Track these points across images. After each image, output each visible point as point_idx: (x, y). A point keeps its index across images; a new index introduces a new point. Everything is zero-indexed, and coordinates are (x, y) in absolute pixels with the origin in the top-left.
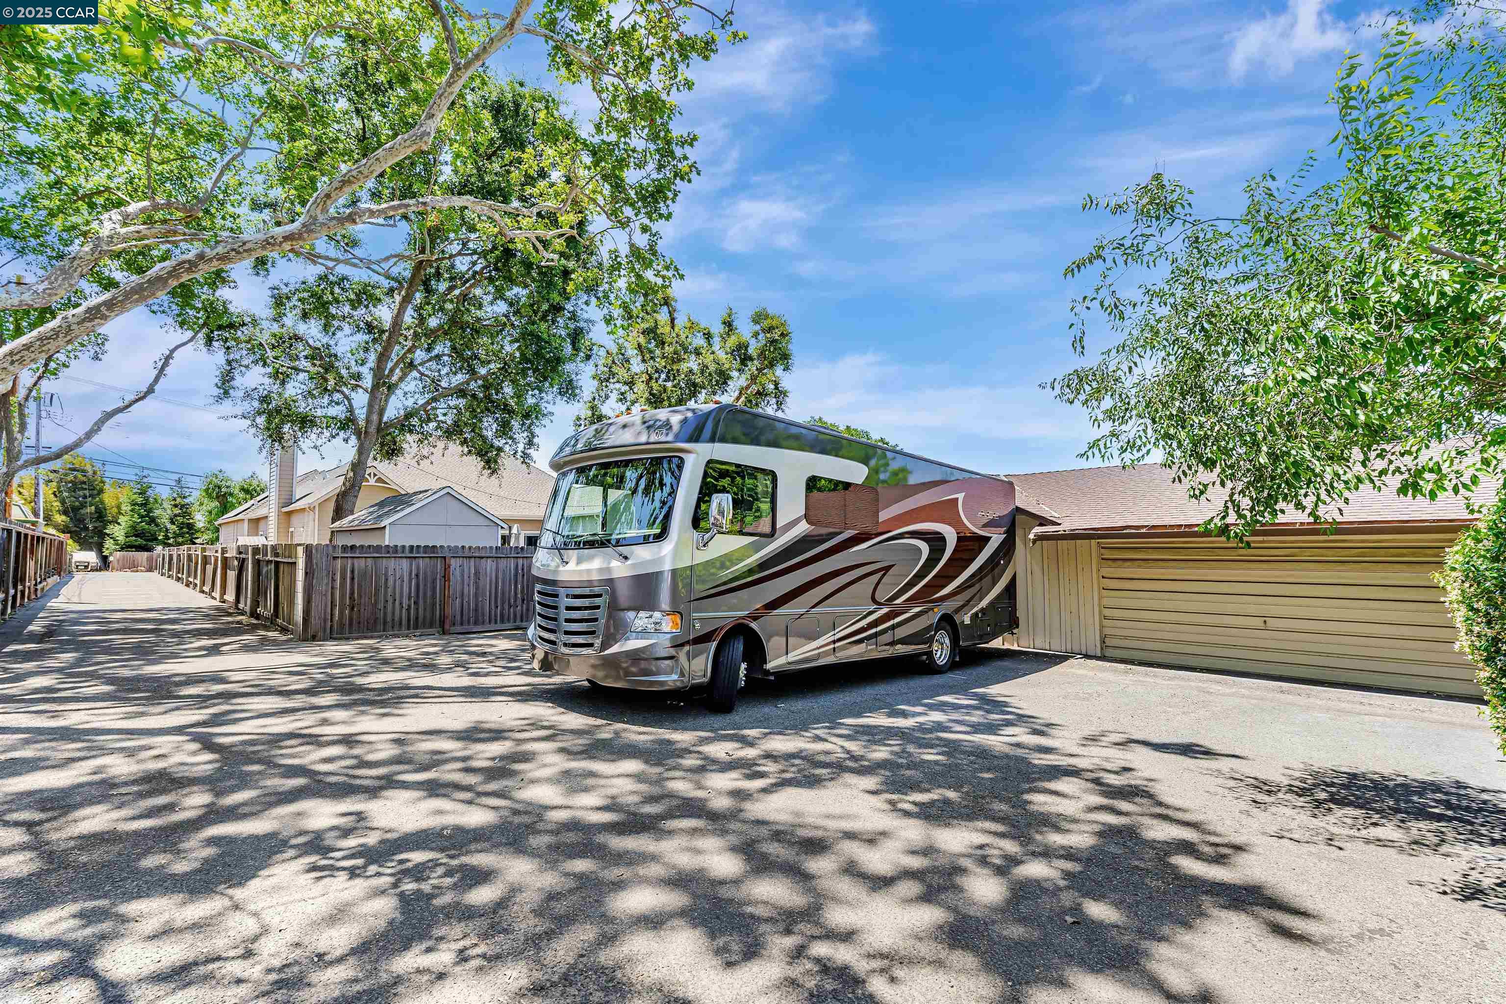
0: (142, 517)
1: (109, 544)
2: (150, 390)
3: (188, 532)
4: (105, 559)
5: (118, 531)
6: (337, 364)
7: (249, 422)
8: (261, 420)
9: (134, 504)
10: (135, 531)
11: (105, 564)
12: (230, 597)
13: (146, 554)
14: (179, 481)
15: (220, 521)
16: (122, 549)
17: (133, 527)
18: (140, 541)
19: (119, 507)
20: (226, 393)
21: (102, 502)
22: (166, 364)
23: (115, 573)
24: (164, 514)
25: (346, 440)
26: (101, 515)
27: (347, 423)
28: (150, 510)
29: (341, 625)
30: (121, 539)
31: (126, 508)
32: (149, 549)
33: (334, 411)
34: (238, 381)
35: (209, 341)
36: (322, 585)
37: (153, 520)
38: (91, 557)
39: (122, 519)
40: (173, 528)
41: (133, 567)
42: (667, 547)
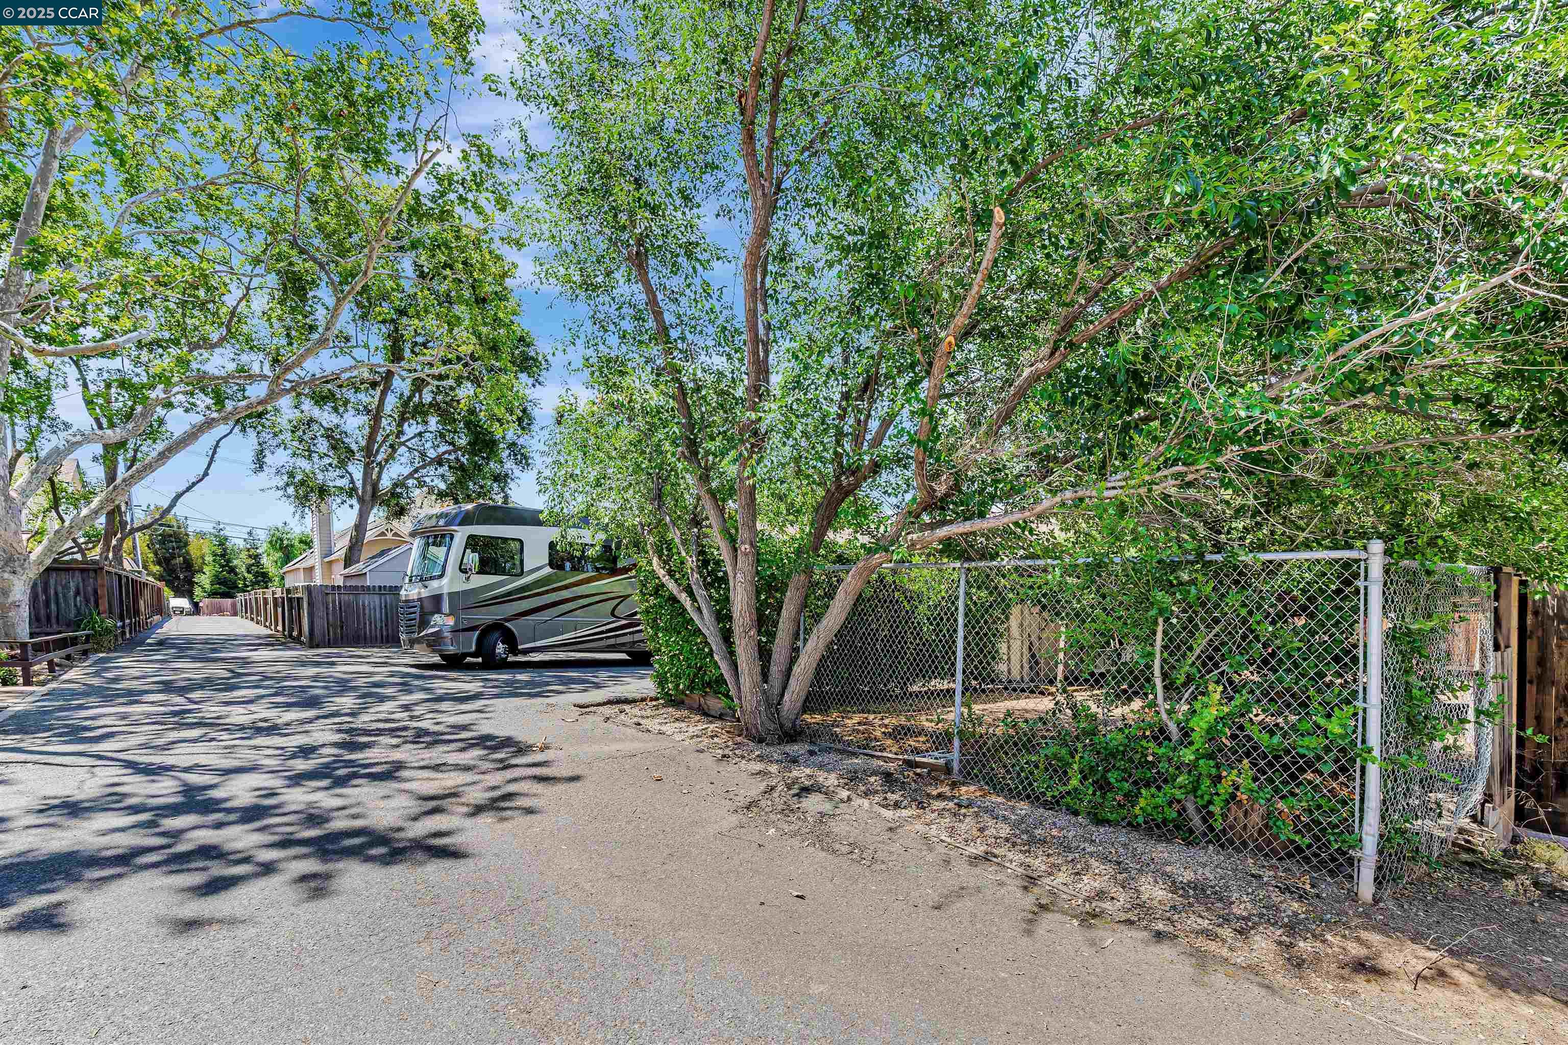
0: (222, 566)
1: (197, 591)
2: (206, 474)
3: (263, 579)
4: (196, 605)
5: (204, 580)
6: (346, 440)
7: (281, 493)
8: (291, 490)
9: (215, 555)
10: (217, 580)
11: (196, 609)
12: (280, 628)
13: (229, 601)
14: (250, 533)
15: (285, 569)
16: (209, 596)
17: (216, 576)
18: (223, 589)
19: (203, 558)
20: (261, 467)
21: (188, 553)
22: (214, 452)
23: (206, 618)
24: (240, 563)
25: (351, 506)
26: (188, 566)
27: (351, 492)
28: (229, 561)
29: (336, 639)
30: (208, 587)
31: (209, 558)
32: (232, 596)
33: (340, 483)
34: (269, 459)
35: (244, 430)
36: (320, 612)
37: (232, 570)
38: (183, 603)
39: (206, 569)
40: (249, 577)
41: (220, 611)
42: (445, 581)
